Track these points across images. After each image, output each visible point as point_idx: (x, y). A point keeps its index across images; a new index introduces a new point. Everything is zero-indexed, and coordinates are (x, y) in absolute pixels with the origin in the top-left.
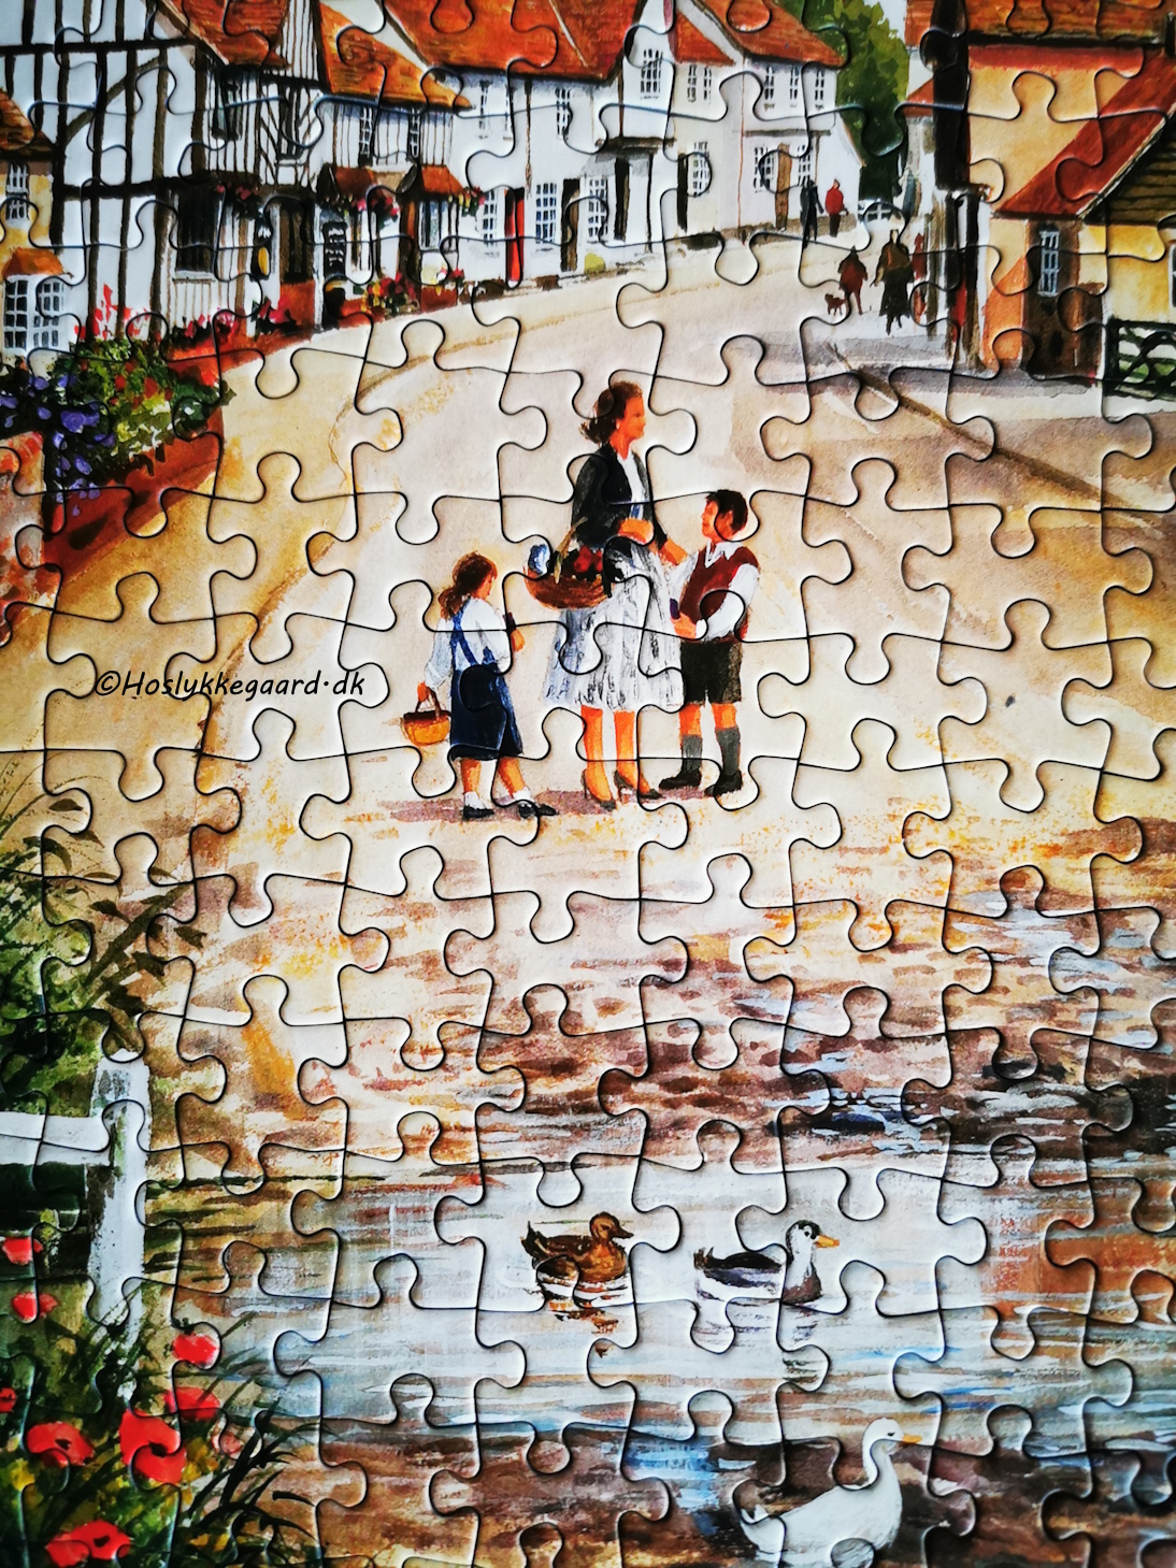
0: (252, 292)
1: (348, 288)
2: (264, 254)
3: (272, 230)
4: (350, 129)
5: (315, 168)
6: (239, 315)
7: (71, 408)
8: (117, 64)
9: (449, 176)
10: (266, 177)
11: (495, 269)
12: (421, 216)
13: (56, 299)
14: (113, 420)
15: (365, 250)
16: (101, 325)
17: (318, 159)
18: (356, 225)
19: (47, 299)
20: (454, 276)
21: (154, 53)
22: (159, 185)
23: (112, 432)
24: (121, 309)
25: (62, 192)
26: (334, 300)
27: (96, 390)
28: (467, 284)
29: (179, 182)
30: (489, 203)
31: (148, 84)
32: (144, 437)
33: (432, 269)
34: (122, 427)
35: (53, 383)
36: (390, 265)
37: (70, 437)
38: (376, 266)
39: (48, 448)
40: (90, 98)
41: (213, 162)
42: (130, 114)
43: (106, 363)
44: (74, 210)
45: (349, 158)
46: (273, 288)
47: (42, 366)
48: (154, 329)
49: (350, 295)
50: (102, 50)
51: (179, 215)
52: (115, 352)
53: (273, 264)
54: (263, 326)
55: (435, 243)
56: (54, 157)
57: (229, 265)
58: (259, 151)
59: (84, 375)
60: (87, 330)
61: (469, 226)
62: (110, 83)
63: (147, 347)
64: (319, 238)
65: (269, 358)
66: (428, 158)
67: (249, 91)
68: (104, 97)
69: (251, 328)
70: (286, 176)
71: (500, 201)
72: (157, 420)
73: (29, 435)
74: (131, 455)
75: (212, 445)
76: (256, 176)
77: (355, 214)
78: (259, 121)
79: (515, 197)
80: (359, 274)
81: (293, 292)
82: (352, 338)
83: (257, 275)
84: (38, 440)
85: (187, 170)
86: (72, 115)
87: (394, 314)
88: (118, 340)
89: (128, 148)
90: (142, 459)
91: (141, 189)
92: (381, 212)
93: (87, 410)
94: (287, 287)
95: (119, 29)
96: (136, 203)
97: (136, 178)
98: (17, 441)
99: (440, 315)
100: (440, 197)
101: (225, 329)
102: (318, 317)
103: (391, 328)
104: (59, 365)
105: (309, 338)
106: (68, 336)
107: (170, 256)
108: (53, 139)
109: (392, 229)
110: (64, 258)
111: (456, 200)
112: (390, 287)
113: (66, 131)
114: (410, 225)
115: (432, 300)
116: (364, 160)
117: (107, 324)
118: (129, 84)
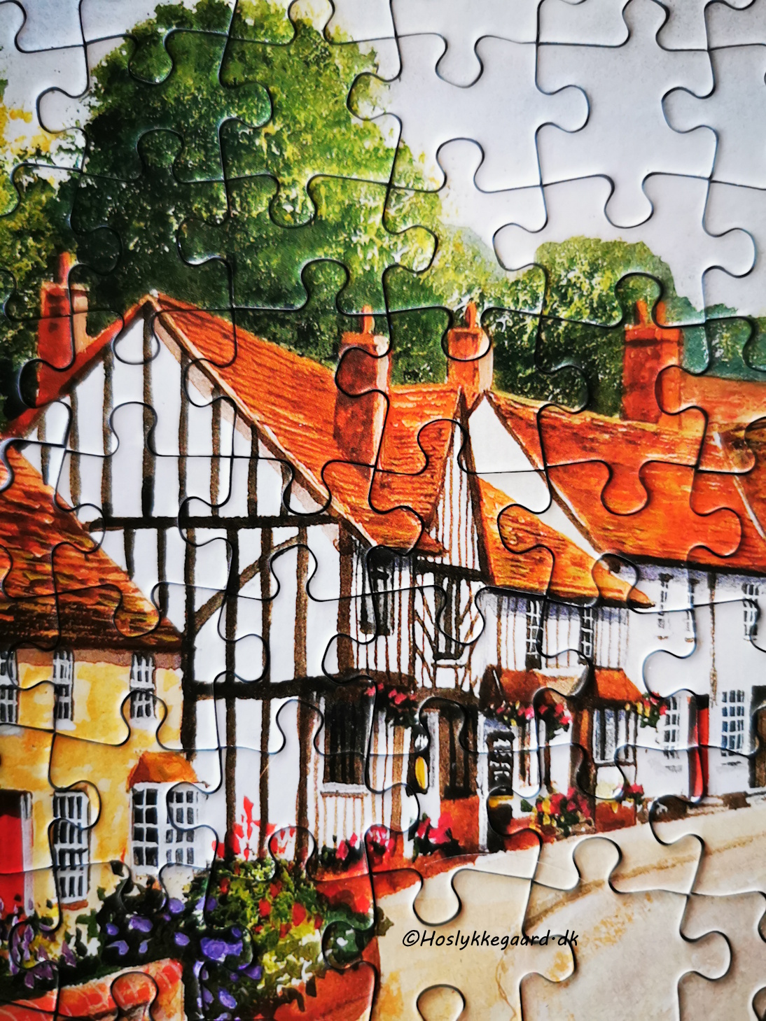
0: (409, 810)
1: (515, 803)
2: (421, 764)
3: (430, 738)
4: (516, 626)
5: (478, 672)
6: (396, 834)
7: (210, 934)
8: (250, 541)
9: (626, 682)
10: (421, 679)
11: (678, 785)
12: (596, 725)
13: (190, 812)
14: (259, 950)
15: (533, 762)
16: (242, 843)
17: (482, 660)
18: (524, 736)
19: (180, 812)
20: (631, 792)
21: (294, 531)
22: (302, 686)
23: (257, 962)
24: (264, 824)
25: (193, 691)
26: (500, 818)
27: (238, 916)
28: (647, 801)
29: (324, 684)
30: (671, 713)
31: (285, 566)
32: (293, 971)
33: (608, 784)
34: (268, 959)
35: (191, 906)
36: (562, 780)
37: (210, 966)
38: (546, 780)
39: (188, 978)
40: (222, 583)
41: (363, 658)
42: (267, 601)
43: (249, 886)
44: (207, 710)
45: (515, 661)
46: (432, 804)
47: (177, 886)
48: (301, 845)
49: (517, 814)
50: (233, 525)
51: (326, 720)
52: (258, 874)
53: (433, 776)
54: (422, 846)
55: (610, 757)
56: (184, 649)
57: (382, 775)
58: (414, 649)
59: (224, 899)
60: (227, 848)
61: (648, 738)
62: (243, 566)
63: (294, 870)
64: (483, 748)
65: (429, 882)
66: (602, 661)
67: (403, 578)
68: (235, 581)
69: (408, 849)
70: (446, 679)
71: (683, 711)
72: (308, 951)
73: (166, 963)
74: (279, 989)
75: (368, 980)
76: (411, 679)
77: (522, 722)
78: (413, 615)
79: (700, 704)
80: (526, 789)
81: (455, 808)
82: (522, 861)
83: (414, 788)
84: (177, 968)
85: (333, 669)
86: (200, 601)
87: (567, 834)
88: (261, 861)
89: (265, 639)
90: (292, 994)
91: (282, 690)
92: (552, 722)
93: (228, 937)
94: (447, 803)
95: (252, 504)
96: (276, 704)
97: (277, 677)
98: (154, 969)
99: (618, 835)
100: (617, 705)
101: (380, 849)
102: (483, 840)
103: (562, 850)
104: (196, 886)
105: (473, 860)
106: (205, 856)
107: (317, 765)
108: (181, 629)
109: (563, 739)
110: (196, 764)
111: (634, 709)
112: (561, 804)
113: (194, 620)
114: (584, 734)
115: (609, 820)
116: (532, 663)
117: (249, 843)
118: (264, 566)
